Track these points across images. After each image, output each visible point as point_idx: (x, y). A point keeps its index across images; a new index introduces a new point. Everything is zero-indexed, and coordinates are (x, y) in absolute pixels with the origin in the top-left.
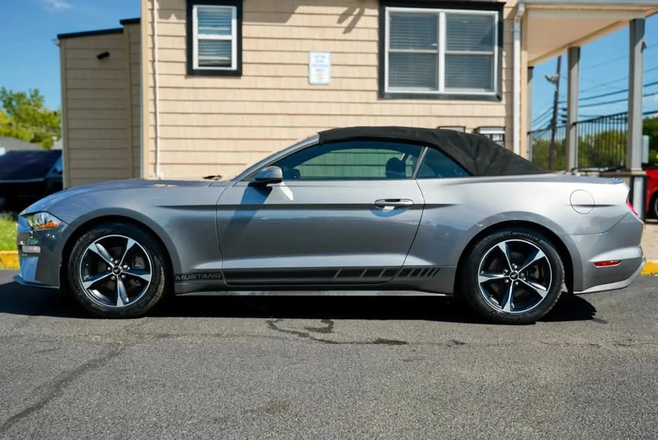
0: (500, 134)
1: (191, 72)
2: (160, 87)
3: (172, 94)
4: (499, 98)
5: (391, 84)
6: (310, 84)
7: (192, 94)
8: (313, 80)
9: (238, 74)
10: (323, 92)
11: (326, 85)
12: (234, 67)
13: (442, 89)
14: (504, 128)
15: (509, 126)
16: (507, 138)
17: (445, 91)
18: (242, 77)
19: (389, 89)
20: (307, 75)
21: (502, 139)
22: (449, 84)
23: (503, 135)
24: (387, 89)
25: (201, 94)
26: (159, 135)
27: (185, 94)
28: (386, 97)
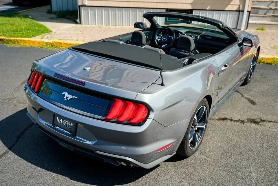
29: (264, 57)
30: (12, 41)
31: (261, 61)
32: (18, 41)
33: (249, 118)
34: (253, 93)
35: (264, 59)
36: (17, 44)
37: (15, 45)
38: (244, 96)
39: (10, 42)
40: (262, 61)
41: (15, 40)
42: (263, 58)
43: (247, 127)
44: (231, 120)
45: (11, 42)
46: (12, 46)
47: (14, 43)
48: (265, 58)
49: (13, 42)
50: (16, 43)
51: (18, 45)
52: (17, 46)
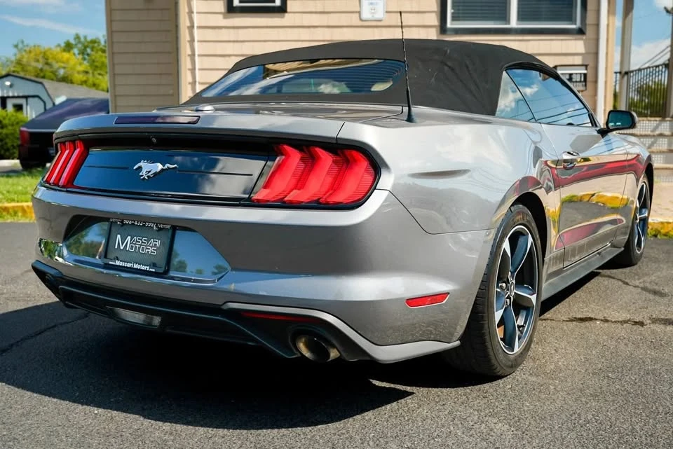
0: (581, 74)
1: (231, 9)
2: (199, 27)
3: (210, 35)
4: (581, 32)
5: (454, 18)
6: (361, 20)
7: (231, 35)
8: (366, 15)
9: (282, 10)
10: (376, 30)
11: (380, 21)
12: (278, 2)
13: (514, 23)
14: (586, 66)
15: (591, 65)
16: (588, 79)
17: (517, 24)
18: (286, 15)
19: (451, 24)
20: (358, 9)
21: (582, 79)
22: (521, 17)
23: (585, 75)
24: (449, 24)
25: (242, 35)
26: (197, 79)
27: (225, 35)
28: (448, 33)
29: (665, 221)
30: (11, 210)
31: (659, 232)
32: (26, 208)
33: (654, 316)
34: (654, 278)
35: (666, 224)
36: (22, 216)
37: (16, 218)
38: (630, 284)
39: (4, 213)
40: (663, 231)
41: (17, 207)
42: (662, 223)
43: (653, 332)
44: (606, 321)
45: (8, 212)
46: (9, 221)
47: (16, 213)
48: (668, 223)
49: (13, 213)
50: (20, 214)
51: (24, 218)
52: (21, 221)
